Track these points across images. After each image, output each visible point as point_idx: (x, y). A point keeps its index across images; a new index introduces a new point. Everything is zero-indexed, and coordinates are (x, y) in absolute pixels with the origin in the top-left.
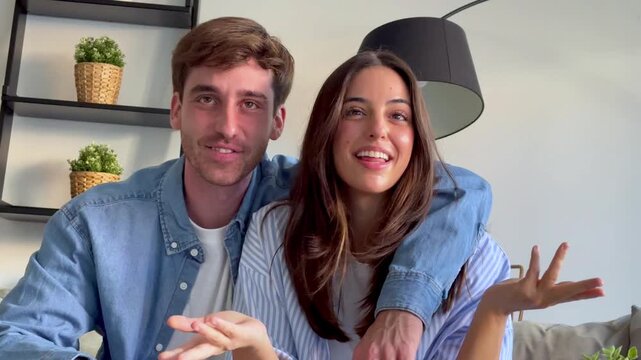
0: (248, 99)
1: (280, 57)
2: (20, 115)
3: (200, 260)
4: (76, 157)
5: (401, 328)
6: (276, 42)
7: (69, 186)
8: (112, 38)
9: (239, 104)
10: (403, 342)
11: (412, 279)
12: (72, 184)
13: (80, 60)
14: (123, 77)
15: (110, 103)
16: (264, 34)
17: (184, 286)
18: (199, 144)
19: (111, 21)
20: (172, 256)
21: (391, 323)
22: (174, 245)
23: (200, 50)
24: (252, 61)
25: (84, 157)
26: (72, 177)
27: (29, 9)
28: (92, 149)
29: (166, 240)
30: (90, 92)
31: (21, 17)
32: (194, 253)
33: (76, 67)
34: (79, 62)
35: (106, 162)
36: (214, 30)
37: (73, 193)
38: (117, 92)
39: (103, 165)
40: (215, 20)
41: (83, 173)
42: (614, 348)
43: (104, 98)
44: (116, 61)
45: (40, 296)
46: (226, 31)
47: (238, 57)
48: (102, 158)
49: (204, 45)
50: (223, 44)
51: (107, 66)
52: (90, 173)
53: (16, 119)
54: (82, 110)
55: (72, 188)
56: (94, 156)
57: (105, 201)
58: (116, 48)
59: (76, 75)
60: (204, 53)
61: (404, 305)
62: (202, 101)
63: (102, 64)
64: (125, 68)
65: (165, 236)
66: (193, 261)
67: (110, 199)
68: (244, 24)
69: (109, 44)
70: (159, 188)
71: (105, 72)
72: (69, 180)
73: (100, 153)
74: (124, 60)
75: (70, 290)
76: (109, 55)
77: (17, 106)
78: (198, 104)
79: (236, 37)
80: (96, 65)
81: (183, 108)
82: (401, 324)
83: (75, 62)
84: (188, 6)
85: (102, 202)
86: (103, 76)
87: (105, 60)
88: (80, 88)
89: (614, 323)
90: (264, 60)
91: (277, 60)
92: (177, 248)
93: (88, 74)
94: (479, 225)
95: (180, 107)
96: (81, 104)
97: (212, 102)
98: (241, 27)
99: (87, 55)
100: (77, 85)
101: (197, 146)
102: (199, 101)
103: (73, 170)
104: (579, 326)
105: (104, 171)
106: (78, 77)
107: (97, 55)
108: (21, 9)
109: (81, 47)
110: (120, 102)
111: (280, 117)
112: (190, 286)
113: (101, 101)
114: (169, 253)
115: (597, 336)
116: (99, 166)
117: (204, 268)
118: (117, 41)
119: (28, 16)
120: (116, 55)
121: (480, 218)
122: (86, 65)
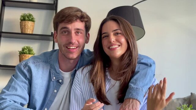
0: (78, 31)
1: (87, 18)
2: (3, 37)
3: (62, 84)
4: (21, 50)
5: (135, 104)
6: (85, 14)
7: (19, 59)
8: (31, 13)
9: (75, 33)
10: (136, 109)
11: (138, 90)
12: (20, 58)
13: (22, 20)
14: (35, 25)
15: (31, 33)
16: (81, 11)
17: (55, 91)
18: (64, 46)
19: (31, 8)
20: (53, 81)
21: (132, 102)
22: (54, 78)
23: (62, 18)
24: (78, 20)
25: (23, 50)
26: (19, 56)
27: (6, 5)
28: (26, 47)
29: (52, 76)
30: (25, 30)
31: (3, 7)
32: (60, 81)
33: (20, 22)
34: (21, 21)
35: (30, 51)
36: (66, 11)
37: (20, 61)
38: (33, 30)
39: (29, 52)
40: (66, 8)
41: (23, 55)
42: (185, 105)
43: (29, 31)
44: (32, 20)
45: (16, 90)
46: (70, 11)
47: (74, 20)
48: (29, 50)
49: (63, 16)
50: (69, 16)
51: (30, 22)
52: (25, 55)
53: (2, 38)
54: (22, 35)
55: (20, 60)
56: (26, 49)
57: (35, 62)
58: (33, 16)
59: (20, 25)
60: (63, 19)
61: (136, 98)
62: (64, 33)
63: (28, 21)
64: (35, 22)
65: (52, 75)
66: (59, 83)
67: (37, 62)
68: (74, 9)
69: (30, 15)
70: (50, 60)
71: (29, 24)
72: (19, 57)
73: (28, 48)
74: (35, 20)
75: (25, 89)
76: (30, 19)
77: (3, 34)
78: (63, 34)
79: (73, 13)
80: (26, 22)
81: (58, 36)
82: (135, 103)
83: (20, 21)
84: (54, 3)
85: (35, 63)
86: (29, 25)
87: (29, 20)
88: (22, 29)
89: (186, 98)
90: (82, 20)
91: (86, 20)
92: (55, 79)
93: (24, 24)
94: (154, 75)
95: (57, 36)
96: (22, 34)
97: (67, 33)
98: (74, 10)
99: (24, 19)
100: (21, 28)
101: (63, 47)
102: (62, 33)
103: (20, 54)
104: (175, 99)
105: (29, 54)
106: (21, 25)
107: (27, 18)
108: (3, 5)
109: (22, 16)
110: (34, 33)
111: (88, 36)
112: (57, 91)
113: (28, 33)
114: (53, 80)
115: (180, 102)
116: (28, 52)
117: (62, 86)
118: (33, 14)
119: (5, 7)
120: (33, 18)
121: (154, 72)
122: (23, 22)
